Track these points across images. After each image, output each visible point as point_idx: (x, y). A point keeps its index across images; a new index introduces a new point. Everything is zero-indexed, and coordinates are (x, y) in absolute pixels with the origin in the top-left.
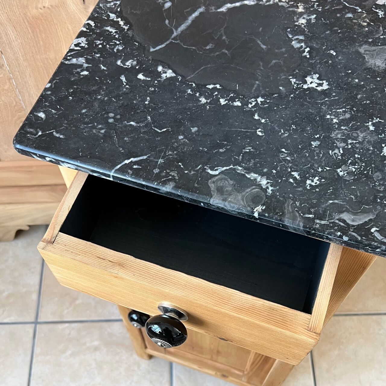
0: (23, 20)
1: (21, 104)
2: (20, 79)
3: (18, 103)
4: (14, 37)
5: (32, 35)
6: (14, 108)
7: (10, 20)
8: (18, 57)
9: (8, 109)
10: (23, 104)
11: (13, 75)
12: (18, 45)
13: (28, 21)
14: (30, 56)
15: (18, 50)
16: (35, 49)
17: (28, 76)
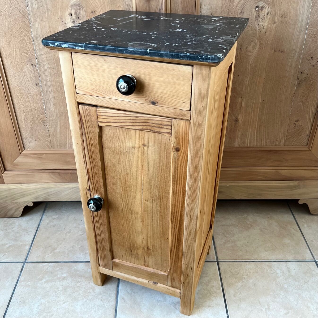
0: (53, 58)
1: (44, 109)
2: (46, 92)
3: (42, 108)
4: (47, 68)
5: (56, 67)
6: (40, 111)
7: (47, 58)
8: (47, 79)
9: (36, 112)
10: (45, 109)
11: (42, 90)
12: (48, 72)
13: (55, 59)
14: (53, 79)
15: (48, 75)
16: (56, 75)
17: (50, 91)
